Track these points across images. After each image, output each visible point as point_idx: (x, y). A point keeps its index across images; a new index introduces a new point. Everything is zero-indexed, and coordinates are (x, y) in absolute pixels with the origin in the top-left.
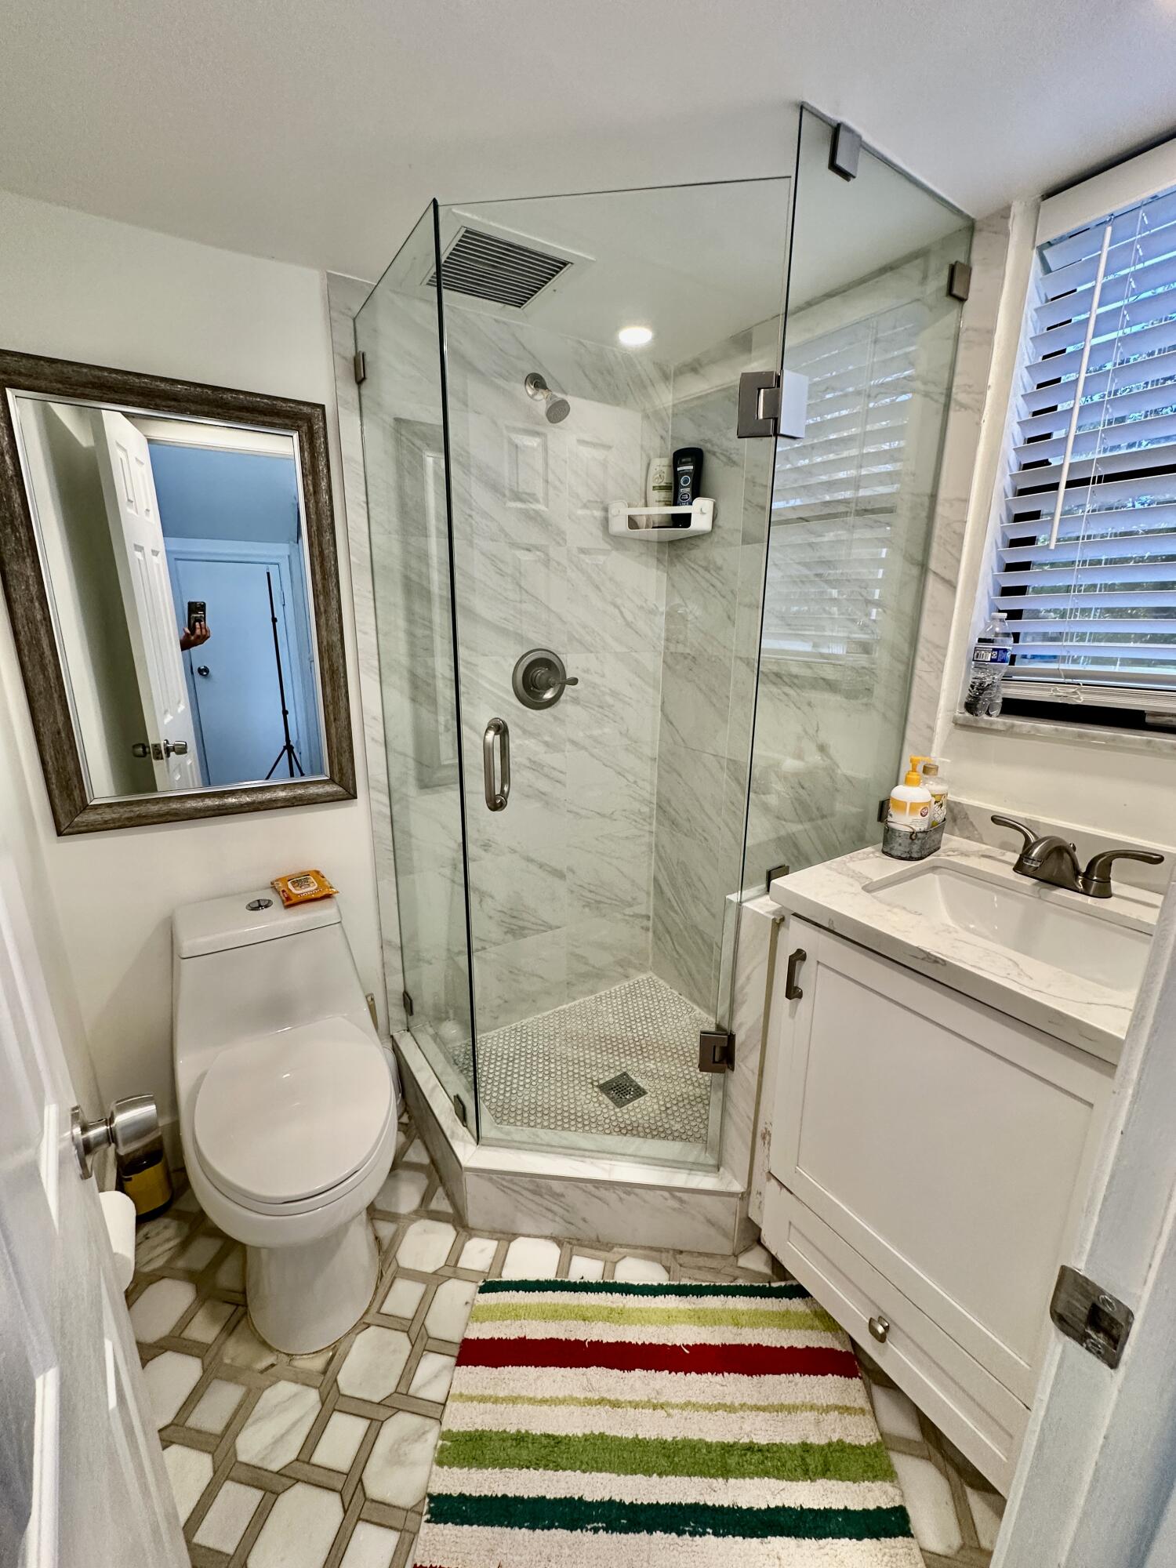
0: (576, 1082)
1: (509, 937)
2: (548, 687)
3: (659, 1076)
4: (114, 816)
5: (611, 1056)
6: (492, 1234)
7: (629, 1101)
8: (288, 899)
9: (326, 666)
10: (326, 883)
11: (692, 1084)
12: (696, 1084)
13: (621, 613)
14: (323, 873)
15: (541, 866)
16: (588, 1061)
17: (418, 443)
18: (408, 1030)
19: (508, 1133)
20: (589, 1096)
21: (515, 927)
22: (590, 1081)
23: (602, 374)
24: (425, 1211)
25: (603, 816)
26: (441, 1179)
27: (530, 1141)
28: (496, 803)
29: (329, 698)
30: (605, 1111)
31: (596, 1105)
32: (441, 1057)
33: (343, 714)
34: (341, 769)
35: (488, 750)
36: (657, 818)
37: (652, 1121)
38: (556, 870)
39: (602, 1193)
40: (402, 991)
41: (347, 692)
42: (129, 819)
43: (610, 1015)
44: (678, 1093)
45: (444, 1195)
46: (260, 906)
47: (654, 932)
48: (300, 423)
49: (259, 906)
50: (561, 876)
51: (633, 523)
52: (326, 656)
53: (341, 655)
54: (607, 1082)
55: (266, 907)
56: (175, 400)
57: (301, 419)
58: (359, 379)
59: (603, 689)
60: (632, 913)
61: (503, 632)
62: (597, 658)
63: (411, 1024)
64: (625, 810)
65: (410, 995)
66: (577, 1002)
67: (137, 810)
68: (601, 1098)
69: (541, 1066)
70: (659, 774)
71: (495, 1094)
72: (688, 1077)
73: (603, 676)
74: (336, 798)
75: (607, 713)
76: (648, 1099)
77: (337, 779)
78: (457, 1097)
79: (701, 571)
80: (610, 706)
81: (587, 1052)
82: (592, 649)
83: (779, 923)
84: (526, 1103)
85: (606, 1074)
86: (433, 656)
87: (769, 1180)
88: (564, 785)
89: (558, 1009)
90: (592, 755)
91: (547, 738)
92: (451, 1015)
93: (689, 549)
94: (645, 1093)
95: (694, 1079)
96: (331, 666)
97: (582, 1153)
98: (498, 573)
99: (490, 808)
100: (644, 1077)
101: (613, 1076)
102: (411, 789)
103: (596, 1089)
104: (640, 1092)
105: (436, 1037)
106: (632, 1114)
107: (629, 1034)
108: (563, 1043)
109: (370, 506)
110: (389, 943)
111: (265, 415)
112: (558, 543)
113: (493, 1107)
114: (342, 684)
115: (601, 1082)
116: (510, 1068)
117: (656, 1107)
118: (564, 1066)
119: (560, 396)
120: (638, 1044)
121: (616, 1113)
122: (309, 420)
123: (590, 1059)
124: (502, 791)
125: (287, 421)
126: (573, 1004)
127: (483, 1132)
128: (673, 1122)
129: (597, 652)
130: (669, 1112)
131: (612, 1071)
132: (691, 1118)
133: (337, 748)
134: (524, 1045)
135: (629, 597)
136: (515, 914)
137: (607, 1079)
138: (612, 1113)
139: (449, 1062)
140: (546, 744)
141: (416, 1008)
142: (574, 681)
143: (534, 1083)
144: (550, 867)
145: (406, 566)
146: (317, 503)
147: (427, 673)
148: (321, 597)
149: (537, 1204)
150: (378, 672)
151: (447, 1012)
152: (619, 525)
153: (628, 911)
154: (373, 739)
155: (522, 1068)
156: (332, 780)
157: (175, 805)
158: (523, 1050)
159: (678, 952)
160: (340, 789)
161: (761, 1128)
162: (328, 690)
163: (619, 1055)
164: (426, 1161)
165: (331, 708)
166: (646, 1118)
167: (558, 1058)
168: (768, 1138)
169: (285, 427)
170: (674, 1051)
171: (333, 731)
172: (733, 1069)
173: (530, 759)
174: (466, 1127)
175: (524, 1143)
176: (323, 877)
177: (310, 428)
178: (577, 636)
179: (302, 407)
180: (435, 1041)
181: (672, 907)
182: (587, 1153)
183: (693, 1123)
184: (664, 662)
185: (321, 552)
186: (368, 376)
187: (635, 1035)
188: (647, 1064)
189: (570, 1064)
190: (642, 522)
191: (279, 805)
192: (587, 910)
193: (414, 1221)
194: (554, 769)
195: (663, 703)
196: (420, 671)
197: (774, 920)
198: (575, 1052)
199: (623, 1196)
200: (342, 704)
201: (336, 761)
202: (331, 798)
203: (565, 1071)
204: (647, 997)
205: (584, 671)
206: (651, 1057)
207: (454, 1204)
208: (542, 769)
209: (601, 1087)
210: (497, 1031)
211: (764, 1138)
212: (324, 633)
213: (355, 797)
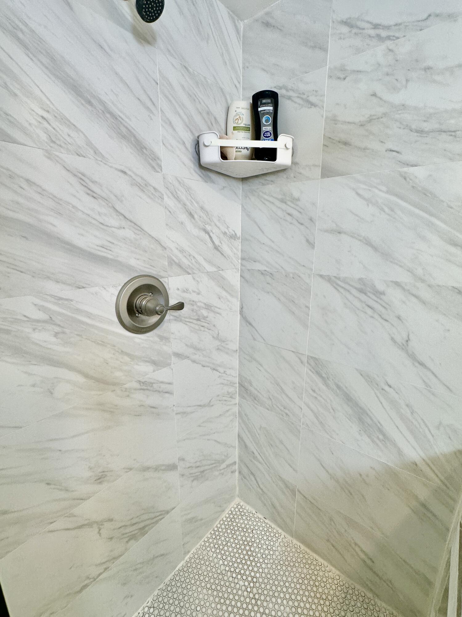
1: (130, 543)
2: (153, 313)
15: (157, 469)
21: (135, 532)
25: (204, 406)
36: (239, 394)
38: (169, 466)
50: (173, 467)
51: (224, 153)
61: (102, 261)
64: (218, 396)
66: (191, 553)
70: (240, 361)
73: (198, 294)
75: (203, 324)
79: (276, 202)
80: (205, 318)
88: (172, 394)
89: (177, 569)
90: (194, 362)
91: (155, 358)
112: (153, 167)
126: (188, 556)
129: (194, 273)
135: (216, 225)
136: (135, 521)
140: (153, 362)
142: (179, 307)
144: (164, 465)
152: (212, 155)
153: (224, 466)
159: (262, 489)
173: (139, 381)
184: (241, 276)
192: (194, 483)
194: (162, 382)
205: (184, 291)
208: (152, 386)
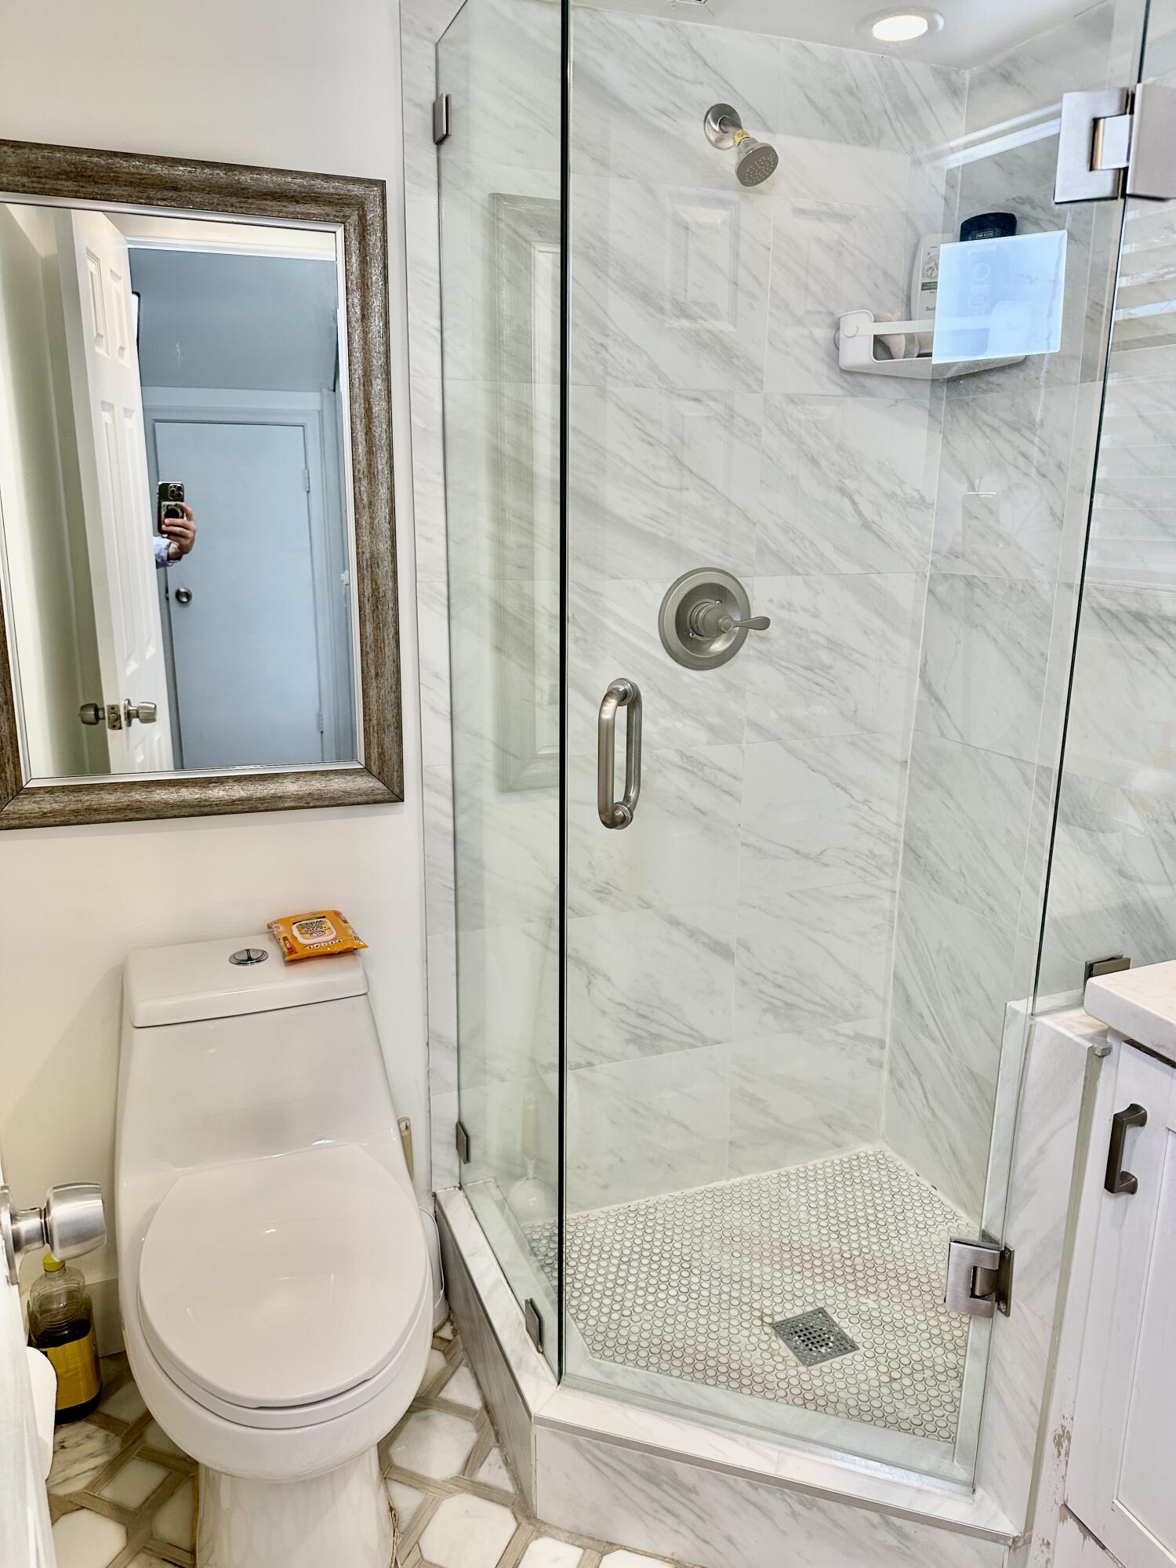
0: (734, 1312)
1: (632, 1049)
2: (719, 631)
3: (882, 1324)
4: (56, 806)
5: (798, 1277)
6: (575, 1537)
7: (824, 1358)
8: (291, 950)
9: (368, 591)
10: (350, 932)
11: (943, 1345)
12: (950, 1346)
13: (854, 503)
14: (345, 915)
15: (692, 934)
16: (756, 1281)
17: (525, 230)
18: (460, 1188)
19: (610, 1374)
20: (754, 1339)
21: (644, 1034)
22: (757, 1314)
23: (839, 95)
24: (467, 1480)
25: (806, 856)
26: (497, 1435)
27: (645, 1391)
28: (613, 819)
29: (370, 640)
30: (780, 1367)
31: (766, 1355)
32: (509, 1237)
33: (389, 667)
34: (381, 754)
35: (605, 732)
36: (904, 869)
37: (863, 1398)
38: (717, 943)
39: (762, 1496)
40: (456, 1121)
41: (397, 633)
42: (76, 812)
43: (803, 1208)
44: (916, 1357)
45: (501, 1463)
46: (250, 959)
47: (891, 1072)
48: (347, 211)
49: (248, 959)
50: (724, 951)
51: (881, 346)
52: (367, 574)
53: (390, 574)
54: (787, 1321)
55: (258, 961)
56: (175, 189)
57: (348, 205)
58: (439, 137)
59: (813, 637)
60: (852, 1034)
61: (650, 540)
62: (807, 585)
63: (466, 1179)
64: (845, 849)
65: (468, 1127)
66: (744, 1179)
67: (88, 799)
68: (774, 1346)
69: (674, 1277)
70: (911, 790)
71: (594, 1313)
72: (936, 1331)
73: (815, 616)
74: (371, 798)
75: (820, 680)
76: (858, 1358)
77: (375, 769)
78: (531, 1304)
79: (1005, 430)
80: (826, 668)
81: (757, 1265)
82: (800, 570)
83: (1098, 1056)
84: (645, 1335)
85: (788, 1306)
86: (532, 578)
87: (1063, 1519)
88: (738, 799)
89: (712, 1185)
90: (791, 751)
91: (714, 720)
92: (531, 1173)
93: (985, 392)
94: (854, 1348)
95: (947, 1337)
96: (375, 590)
97: (732, 1424)
98: (643, 440)
99: (604, 823)
100: (854, 1320)
101: (799, 1311)
102: (487, 790)
103: (768, 1329)
104: (846, 1345)
105: (504, 1204)
106: (828, 1379)
107: (835, 1244)
108: (717, 1244)
109: (446, 334)
110: (440, 1038)
111: (297, 202)
112: (748, 386)
113: (589, 1333)
114: (390, 619)
115: (778, 1318)
116: (622, 1274)
117: (872, 1374)
118: (716, 1283)
119: (762, 138)
120: (848, 1262)
121: (799, 1374)
122: (360, 205)
123: (761, 1276)
124: (627, 797)
125: (329, 210)
126: (736, 1181)
127: (570, 1366)
128: (900, 1405)
129: (807, 574)
130: (895, 1386)
131: (799, 1302)
132: (935, 1403)
133: (378, 720)
134: (648, 1238)
135: (870, 478)
136: (645, 1011)
137: (789, 1315)
138: (793, 1372)
139: (522, 1247)
140: (711, 728)
141: (474, 1152)
142: (764, 623)
143: (661, 1304)
144: (709, 937)
145: (496, 430)
146: (365, 332)
147: (522, 607)
148: (365, 482)
149: (649, 1496)
150: (446, 602)
151: (524, 1166)
152: (858, 352)
153: (847, 1028)
154: (433, 709)
155: (643, 1276)
156: (367, 770)
157: (137, 796)
158: (647, 1246)
159: (933, 1111)
160: (380, 785)
161: (1053, 1427)
162: (369, 627)
163: (812, 1277)
164: (476, 1403)
165: (371, 656)
166: (854, 1390)
167: (706, 1269)
168: (1065, 1444)
169: (326, 219)
170: (914, 1283)
171: (373, 693)
172: (1007, 1314)
173: (682, 754)
174: (542, 1353)
175: (635, 1393)
176: (345, 922)
177: (362, 217)
178: (772, 545)
179: (350, 187)
180: (502, 1211)
181: (925, 1028)
182: (741, 1427)
183: (938, 1412)
184: (930, 591)
185: (368, 410)
186: (452, 131)
187: (845, 1248)
188: (862, 1300)
189: (726, 1280)
190: (899, 345)
191: (287, 805)
192: (769, 1018)
193: (450, 1493)
194: (720, 769)
195: (925, 664)
196: (511, 604)
197: (1091, 1049)
198: (736, 1262)
199: (799, 1508)
200: (389, 651)
201: (374, 740)
202: (364, 798)
203: (715, 1291)
204: (872, 1186)
205: (783, 607)
206: (872, 1289)
207: (515, 1478)
208: (702, 770)
209: (777, 1327)
210: (605, 1209)
211: (1059, 1444)
212: (366, 539)
213: (400, 798)
